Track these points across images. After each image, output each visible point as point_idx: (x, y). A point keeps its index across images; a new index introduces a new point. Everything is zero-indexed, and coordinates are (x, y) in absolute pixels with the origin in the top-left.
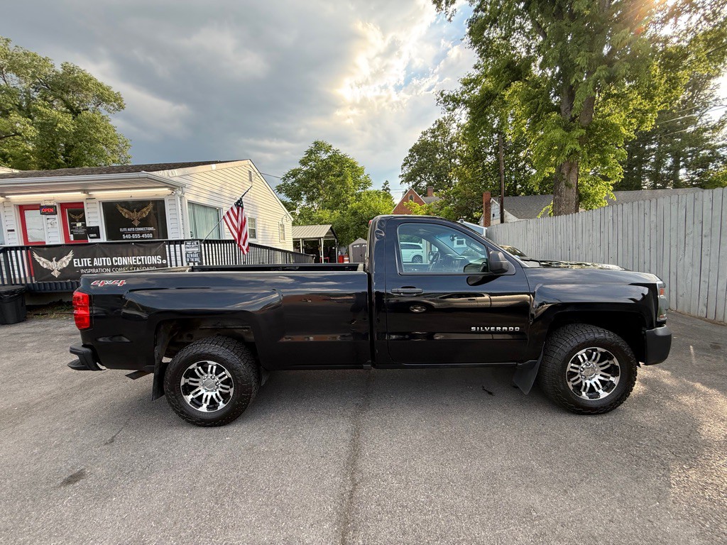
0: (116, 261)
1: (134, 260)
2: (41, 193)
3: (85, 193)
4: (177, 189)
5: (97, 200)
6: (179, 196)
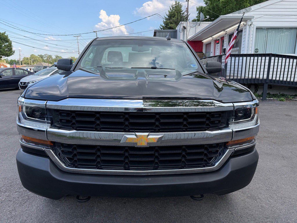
2: (217, 33)
3: (224, 31)
4: (248, 21)
5: (227, 34)
6: (249, 25)
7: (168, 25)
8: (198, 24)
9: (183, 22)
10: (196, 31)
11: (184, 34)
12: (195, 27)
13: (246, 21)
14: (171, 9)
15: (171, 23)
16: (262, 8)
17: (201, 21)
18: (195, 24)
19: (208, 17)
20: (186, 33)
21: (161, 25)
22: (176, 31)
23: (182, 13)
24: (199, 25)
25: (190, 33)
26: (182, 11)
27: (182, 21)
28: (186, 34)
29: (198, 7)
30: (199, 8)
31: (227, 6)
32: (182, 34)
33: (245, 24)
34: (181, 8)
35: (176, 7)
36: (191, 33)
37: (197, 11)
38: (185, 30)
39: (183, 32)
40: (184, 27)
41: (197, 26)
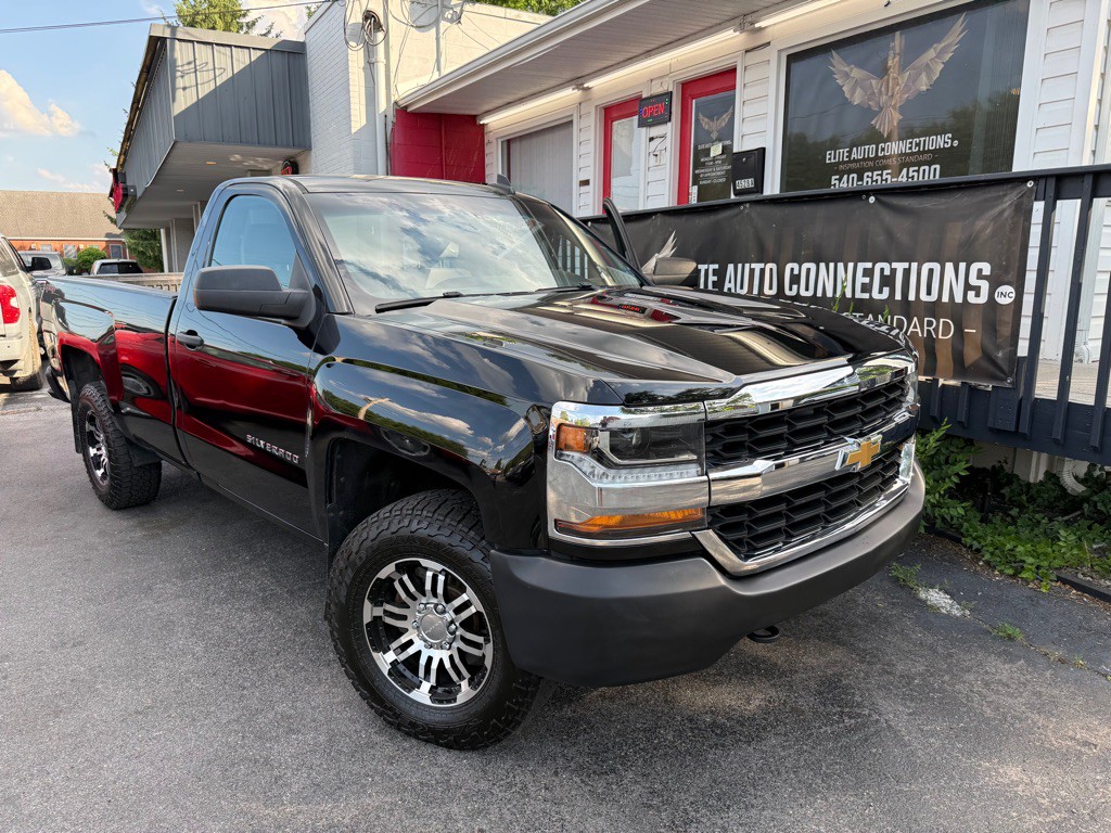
0: (795, 279)
1: (861, 280)
8: (448, 14)
10: (438, 50)
11: (371, 63)
18: (436, 11)
20: (381, 56)
22: (300, 51)
25: (404, 64)
28: (387, 65)
36: (415, 62)
38: (380, 35)
39: (370, 49)
40: (369, 15)
41: (443, 25)
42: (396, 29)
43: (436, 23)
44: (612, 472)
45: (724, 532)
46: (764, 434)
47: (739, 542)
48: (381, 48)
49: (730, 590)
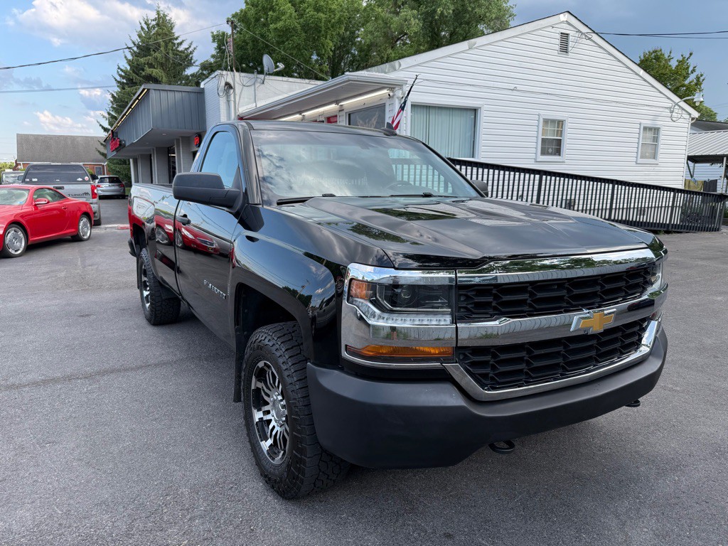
2: (317, 107)
3: (337, 104)
4: (397, 89)
5: (345, 111)
6: (398, 98)
7: (143, 70)
8: (259, 80)
9: (224, 72)
10: (255, 96)
11: (228, 101)
12: (253, 87)
13: (392, 88)
14: (142, 28)
15: (151, 66)
16: (418, 65)
17: (267, 74)
18: (253, 80)
19: (281, 66)
20: (232, 98)
21: (119, 68)
22: (202, 92)
23: (176, 42)
24: (263, 83)
25: (241, 101)
26: (176, 39)
27: (222, 70)
28: (235, 102)
29: (215, 33)
30: (218, 36)
31: (287, 40)
32: (223, 101)
33: (391, 94)
34: (172, 29)
35: (158, 24)
36: (246, 100)
37: (214, 41)
38: (232, 91)
39: (228, 96)
40: (227, 84)
41: (257, 85)
42: (238, 88)
43: (254, 84)
44: (386, 315)
45: (472, 367)
46: (506, 298)
47: (485, 376)
48: (232, 96)
49: (468, 409)
